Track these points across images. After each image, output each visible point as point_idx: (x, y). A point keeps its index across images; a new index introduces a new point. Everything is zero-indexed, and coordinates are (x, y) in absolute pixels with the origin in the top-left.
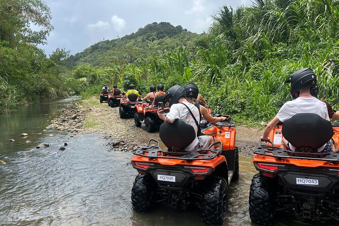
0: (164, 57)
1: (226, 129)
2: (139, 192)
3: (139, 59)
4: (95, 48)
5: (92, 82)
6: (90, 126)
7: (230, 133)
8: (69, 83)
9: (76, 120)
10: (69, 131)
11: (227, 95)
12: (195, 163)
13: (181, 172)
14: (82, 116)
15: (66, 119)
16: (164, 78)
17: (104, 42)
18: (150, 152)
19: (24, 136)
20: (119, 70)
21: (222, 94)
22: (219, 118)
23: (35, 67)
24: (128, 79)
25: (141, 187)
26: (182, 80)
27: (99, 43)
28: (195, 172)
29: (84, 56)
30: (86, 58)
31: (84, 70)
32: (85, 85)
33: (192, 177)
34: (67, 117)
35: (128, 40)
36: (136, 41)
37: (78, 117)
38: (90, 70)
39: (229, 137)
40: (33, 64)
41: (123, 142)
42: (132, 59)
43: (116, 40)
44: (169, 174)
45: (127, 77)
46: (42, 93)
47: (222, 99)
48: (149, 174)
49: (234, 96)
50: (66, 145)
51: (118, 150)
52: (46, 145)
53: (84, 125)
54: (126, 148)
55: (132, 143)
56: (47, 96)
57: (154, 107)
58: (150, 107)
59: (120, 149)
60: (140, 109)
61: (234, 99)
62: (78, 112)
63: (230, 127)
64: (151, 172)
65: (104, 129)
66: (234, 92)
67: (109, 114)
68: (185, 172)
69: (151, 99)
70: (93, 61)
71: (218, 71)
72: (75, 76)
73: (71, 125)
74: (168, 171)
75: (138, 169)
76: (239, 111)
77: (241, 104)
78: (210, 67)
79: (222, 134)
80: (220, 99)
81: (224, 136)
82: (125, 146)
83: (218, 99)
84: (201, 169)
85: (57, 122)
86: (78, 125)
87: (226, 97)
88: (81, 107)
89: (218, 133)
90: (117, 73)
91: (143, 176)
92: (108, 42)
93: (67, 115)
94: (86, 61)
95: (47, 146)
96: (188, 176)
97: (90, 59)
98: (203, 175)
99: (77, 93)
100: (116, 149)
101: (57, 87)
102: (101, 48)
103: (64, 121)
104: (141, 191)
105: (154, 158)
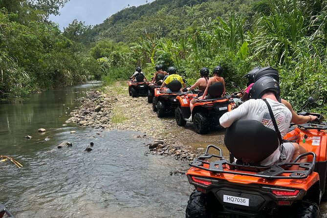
0: (210, 28)
1: (314, 132)
2: (196, 214)
3: (174, 32)
4: (118, 18)
5: (114, 63)
6: (118, 121)
7: (319, 138)
8: (87, 64)
9: (100, 112)
10: (93, 127)
11: (303, 81)
12: (278, 183)
13: (257, 193)
14: (107, 107)
15: (88, 111)
16: (211, 57)
17: (129, 9)
18: (212, 164)
19: (42, 132)
20: (149, 47)
21: (296, 80)
22: (307, 117)
23: (47, 45)
24: (162, 59)
25: (198, 208)
26: (235, 59)
27: (122, 11)
28: (278, 195)
29: (105, 29)
30: (107, 31)
31: (105, 47)
32: (106, 67)
33: (273, 201)
34: (88, 109)
35: (160, 6)
36: (170, 6)
37: (102, 109)
38: (113, 48)
39: (318, 144)
40: (44, 41)
41: (162, 143)
42: (165, 31)
43: (144, 6)
44: (239, 196)
45: (160, 57)
46: (56, 77)
47: (296, 86)
48: (211, 192)
49: (313, 83)
50: (92, 144)
51: (156, 154)
52: (68, 144)
53: (111, 120)
54: (166, 152)
55: (174, 145)
56: (61, 81)
57: (206, 99)
58: (201, 98)
59: (159, 153)
60: (184, 101)
61: (312, 87)
62: (101, 102)
63: (319, 130)
64: (214, 191)
65: (136, 125)
66: (313, 77)
67: (140, 105)
68: (264, 194)
69: (202, 88)
70: (115, 35)
71: (289, 46)
72: (93, 56)
73: (95, 118)
74: (238, 190)
75: (196, 186)
76: (320, 104)
77: (323, 94)
78: (277, 41)
79: (308, 139)
80: (292, 88)
81: (311, 142)
82: (165, 148)
83: (289, 87)
84: (287, 192)
85: (77, 115)
86: (104, 119)
87: (301, 84)
88: (105, 95)
89: (302, 139)
90: (147, 51)
91: (200, 193)
92: (133, 9)
93: (88, 106)
94: (106, 36)
95: (70, 145)
96: (268, 199)
97: (112, 33)
98: (290, 200)
99: (97, 78)
100: (155, 152)
101: (73, 70)
102: (125, 18)
103: (86, 113)
104: (199, 213)
105: (219, 172)
